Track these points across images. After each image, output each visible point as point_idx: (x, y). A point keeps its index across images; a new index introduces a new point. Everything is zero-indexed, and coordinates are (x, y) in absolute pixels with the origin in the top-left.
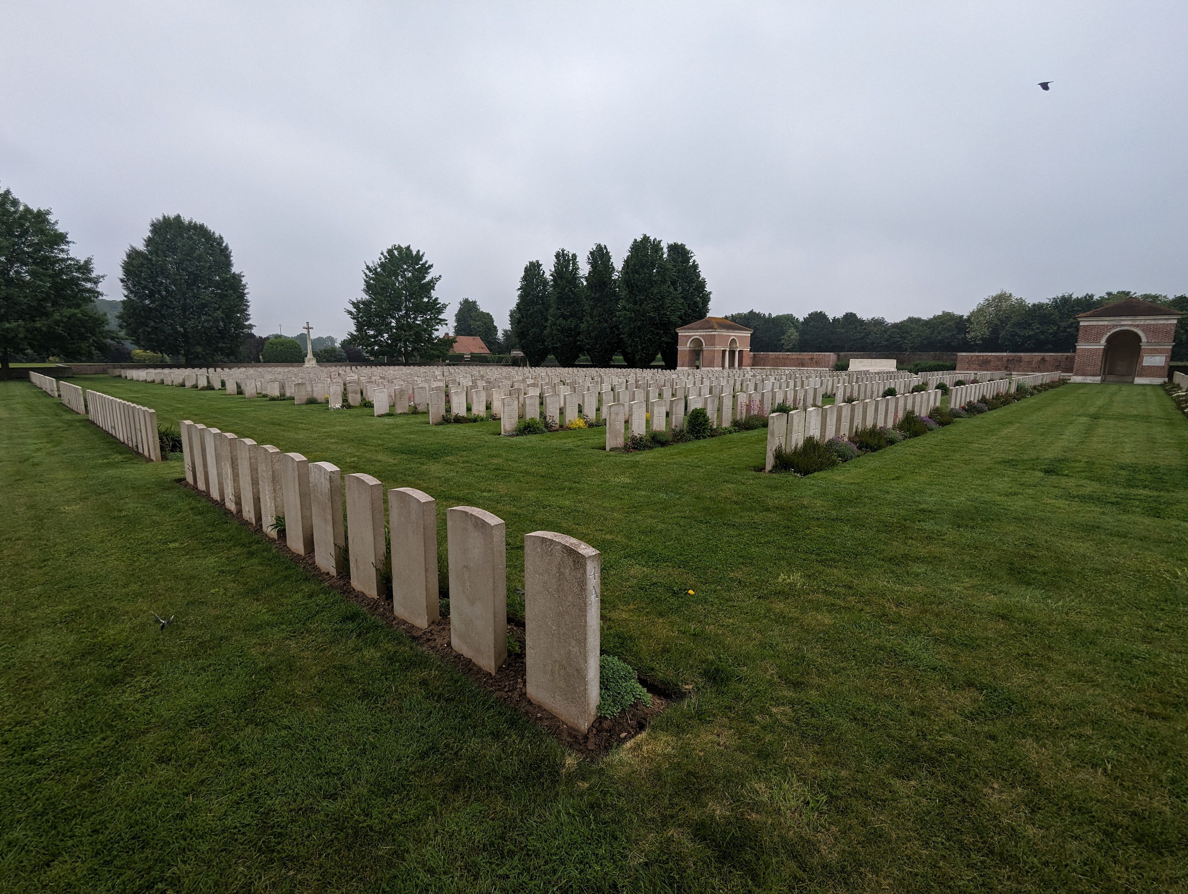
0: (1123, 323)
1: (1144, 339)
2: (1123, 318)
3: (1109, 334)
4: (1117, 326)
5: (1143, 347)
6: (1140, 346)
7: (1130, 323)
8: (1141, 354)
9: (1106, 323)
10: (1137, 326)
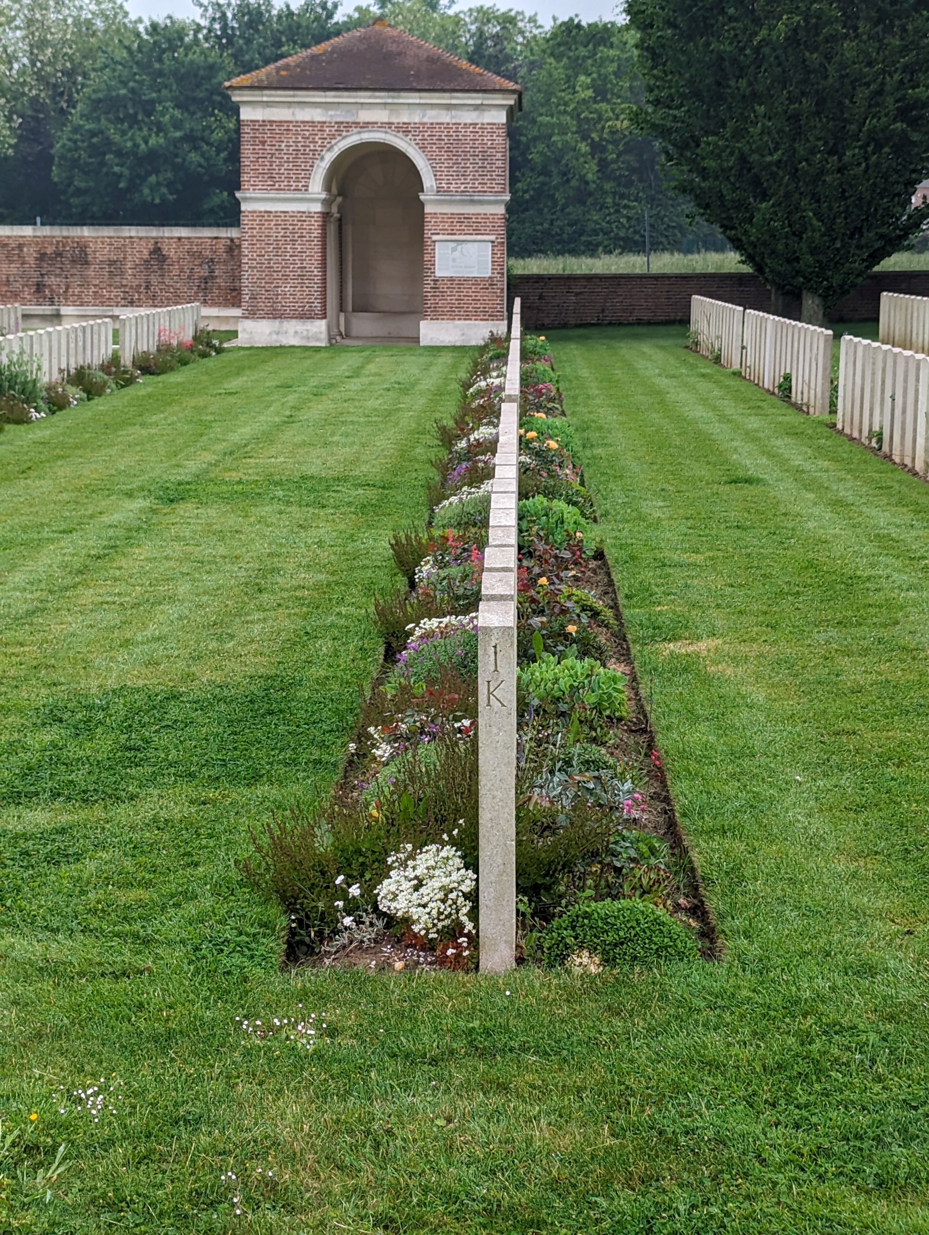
0: (364, 116)
1: (428, 181)
2: (363, 97)
3: (329, 157)
4: (348, 126)
5: (428, 209)
6: (422, 205)
7: (382, 116)
8: (427, 234)
9: (316, 115)
10: (405, 129)
